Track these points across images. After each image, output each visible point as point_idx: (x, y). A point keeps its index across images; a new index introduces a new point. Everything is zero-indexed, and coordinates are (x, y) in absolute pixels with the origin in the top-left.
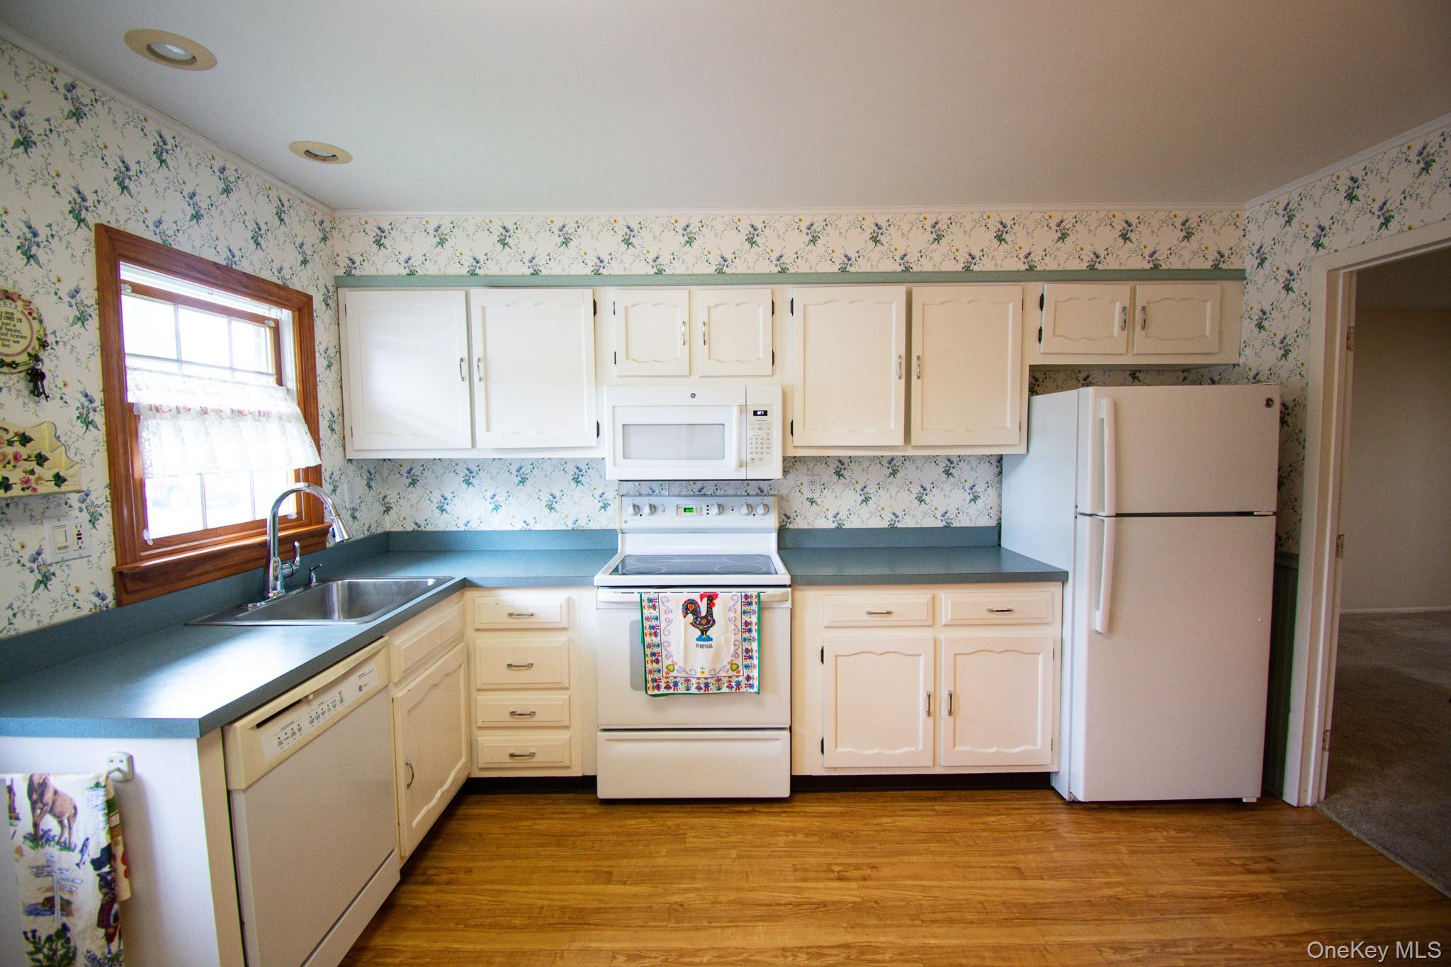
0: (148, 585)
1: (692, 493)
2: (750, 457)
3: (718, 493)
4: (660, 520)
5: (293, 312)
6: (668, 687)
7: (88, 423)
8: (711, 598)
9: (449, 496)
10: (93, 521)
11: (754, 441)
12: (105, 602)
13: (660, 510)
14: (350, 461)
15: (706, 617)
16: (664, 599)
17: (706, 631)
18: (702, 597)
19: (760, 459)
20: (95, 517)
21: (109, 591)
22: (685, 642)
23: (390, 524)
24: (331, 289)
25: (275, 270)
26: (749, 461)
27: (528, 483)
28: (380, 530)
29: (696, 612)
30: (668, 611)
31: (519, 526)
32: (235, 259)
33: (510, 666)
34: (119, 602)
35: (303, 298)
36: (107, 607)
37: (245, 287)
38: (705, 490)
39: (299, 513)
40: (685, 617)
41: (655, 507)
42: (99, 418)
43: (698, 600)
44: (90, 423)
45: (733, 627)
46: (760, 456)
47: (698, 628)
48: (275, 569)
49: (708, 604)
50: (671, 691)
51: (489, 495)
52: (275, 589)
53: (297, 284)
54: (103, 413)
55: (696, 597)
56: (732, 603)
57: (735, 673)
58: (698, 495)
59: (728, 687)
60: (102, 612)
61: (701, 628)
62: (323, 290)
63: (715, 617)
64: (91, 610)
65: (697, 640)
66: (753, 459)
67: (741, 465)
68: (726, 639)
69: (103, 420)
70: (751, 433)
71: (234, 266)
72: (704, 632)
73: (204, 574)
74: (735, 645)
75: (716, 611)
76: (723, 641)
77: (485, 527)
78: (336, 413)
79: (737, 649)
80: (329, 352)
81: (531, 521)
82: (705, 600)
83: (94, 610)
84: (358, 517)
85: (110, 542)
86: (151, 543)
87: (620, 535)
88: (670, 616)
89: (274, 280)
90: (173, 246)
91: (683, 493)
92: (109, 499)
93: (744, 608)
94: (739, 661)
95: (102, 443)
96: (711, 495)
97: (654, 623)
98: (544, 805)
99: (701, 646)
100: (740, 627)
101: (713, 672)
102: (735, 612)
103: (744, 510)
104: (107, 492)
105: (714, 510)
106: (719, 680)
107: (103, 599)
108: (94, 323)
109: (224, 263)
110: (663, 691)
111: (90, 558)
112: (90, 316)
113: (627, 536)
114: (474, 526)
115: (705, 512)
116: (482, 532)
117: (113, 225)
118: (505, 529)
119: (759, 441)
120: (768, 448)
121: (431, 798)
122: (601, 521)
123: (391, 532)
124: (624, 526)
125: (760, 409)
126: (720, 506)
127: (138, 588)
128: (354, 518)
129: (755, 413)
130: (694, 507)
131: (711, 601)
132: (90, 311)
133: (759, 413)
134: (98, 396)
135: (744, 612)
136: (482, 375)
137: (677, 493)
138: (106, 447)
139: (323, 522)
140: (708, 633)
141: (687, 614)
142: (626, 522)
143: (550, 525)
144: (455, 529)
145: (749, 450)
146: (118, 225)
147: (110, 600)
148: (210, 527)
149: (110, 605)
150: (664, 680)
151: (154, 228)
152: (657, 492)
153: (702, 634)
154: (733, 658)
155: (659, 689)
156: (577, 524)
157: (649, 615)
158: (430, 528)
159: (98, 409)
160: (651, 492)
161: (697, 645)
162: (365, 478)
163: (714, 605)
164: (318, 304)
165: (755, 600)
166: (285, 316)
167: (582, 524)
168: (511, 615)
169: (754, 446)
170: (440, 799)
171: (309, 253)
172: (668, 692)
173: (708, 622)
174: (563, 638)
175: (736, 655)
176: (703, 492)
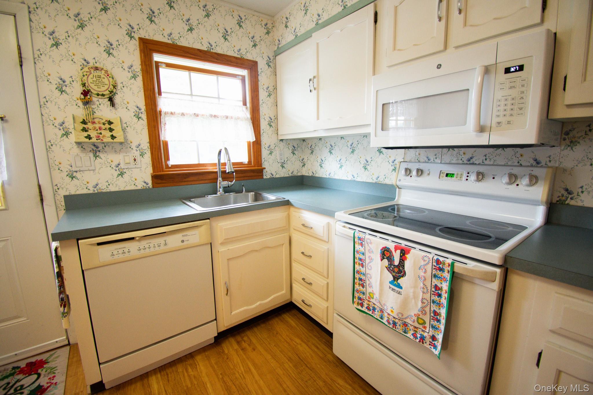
0: (163, 181)
1: (461, 162)
2: (495, 120)
3: (487, 162)
4: (423, 181)
5: (248, 70)
6: (368, 308)
7: (139, 118)
8: (404, 252)
9: (324, 159)
10: (142, 155)
11: (502, 103)
12: (148, 185)
13: (425, 174)
14: (282, 140)
15: (398, 266)
16: (368, 241)
17: (398, 279)
18: (396, 248)
19: (509, 123)
20: (143, 154)
21: (149, 181)
22: (381, 280)
23: (305, 172)
24: (272, 58)
25: (236, 51)
26: (494, 125)
27: (355, 153)
28: (299, 174)
29: (390, 259)
30: (371, 251)
31: (350, 178)
32: (212, 47)
33: (303, 253)
34: (153, 187)
35: (252, 63)
36: (149, 187)
37: (217, 59)
38: (474, 160)
39: (250, 162)
40: (382, 260)
41: (422, 171)
42: (144, 116)
43: (393, 250)
44: (140, 118)
45: (422, 285)
46: (508, 118)
47: (391, 273)
48: (220, 183)
49: (401, 256)
50: (370, 313)
51: (338, 159)
52: (219, 191)
53: (249, 57)
54: (145, 114)
55: (391, 246)
56: (423, 263)
57: (421, 326)
58: (467, 164)
59: (413, 334)
60: (146, 189)
61: (394, 274)
62: (266, 58)
63: (406, 269)
64: (142, 187)
65: (390, 283)
66: (499, 123)
67: (482, 129)
68: (414, 293)
69: (146, 117)
70: (499, 95)
71: (212, 51)
72: (396, 278)
73: (192, 181)
74: (423, 303)
75: (408, 265)
76: (411, 295)
77: (336, 177)
78: (273, 118)
79: (425, 307)
80: (269, 88)
81: (356, 176)
82: (399, 252)
83: (143, 188)
84: (285, 167)
85: (150, 164)
86: (170, 166)
87: (397, 189)
88: (372, 255)
89: (236, 55)
90: (178, 44)
91: (453, 162)
92: (149, 147)
93: (434, 272)
94: (427, 318)
95: (145, 126)
96: (479, 164)
97: (362, 257)
98: (315, 336)
99: (393, 290)
100: (429, 288)
101: (400, 316)
102: (425, 272)
103: (506, 179)
104: (148, 145)
105: (473, 177)
106: (405, 325)
107: (147, 184)
108: (140, 79)
109: (206, 49)
110: (364, 309)
111: (141, 169)
112: (138, 76)
113: (403, 191)
114: (332, 176)
115: (464, 177)
116: (335, 179)
117: (147, 37)
118: (343, 178)
119: (509, 102)
120: (521, 109)
121: (251, 304)
122: (391, 179)
123: (304, 175)
124: (398, 183)
125: (513, 64)
126: (479, 174)
127: (159, 182)
128: (283, 167)
129: (507, 71)
130: (455, 173)
131: (404, 254)
132: (138, 74)
133: (512, 69)
134: (143, 108)
135: (435, 276)
136: (315, 86)
137: (448, 162)
138: (147, 127)
139: (261, 167)
140: (399, 281)
141: (384, 258)
142: (400, 180)
143: (364, 179)
144: (325, 176)
145: (495, 113)
146: (150, 37)
147: (150, 185)
148: (201, 163)
149: (150, 187)
150: (366, 302)
151: (168, 37)
152: (432, 160)
153: (394, 280)
154: (420, 313)
155: (362, 306)
156: (379, 179)
157: (359, 250)
158: (317, 175)
159: (143, 113)
160: (427, 160)
161: (390, 288)
162: (291, 149)
163: (406, 258)
164: (262, 65)
165: (447, 268)
166: (244, 72)
167: (381, 180)
168: (303, 225)
169: (502, 108)
170: (257, 307)
171: (258, 41)
172: (368, 312)
173: (400, 272)
174: (324, 247)
175: (423, 311)
176: (471, 162)
